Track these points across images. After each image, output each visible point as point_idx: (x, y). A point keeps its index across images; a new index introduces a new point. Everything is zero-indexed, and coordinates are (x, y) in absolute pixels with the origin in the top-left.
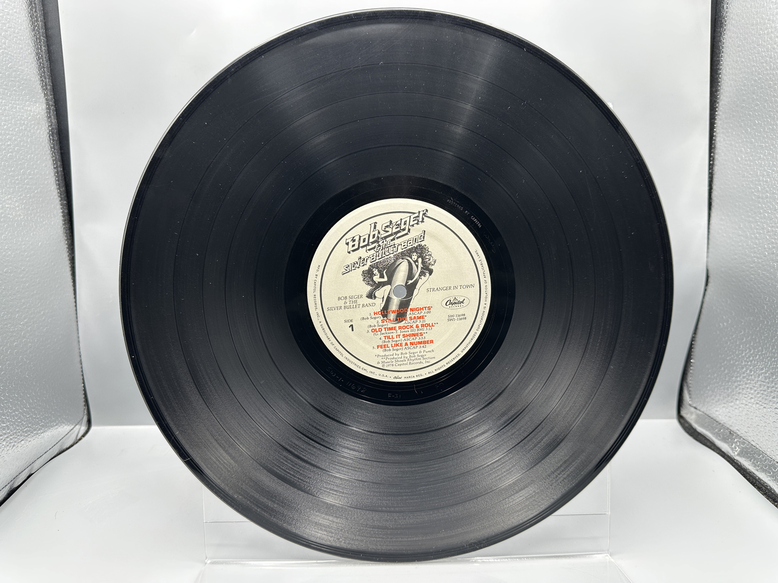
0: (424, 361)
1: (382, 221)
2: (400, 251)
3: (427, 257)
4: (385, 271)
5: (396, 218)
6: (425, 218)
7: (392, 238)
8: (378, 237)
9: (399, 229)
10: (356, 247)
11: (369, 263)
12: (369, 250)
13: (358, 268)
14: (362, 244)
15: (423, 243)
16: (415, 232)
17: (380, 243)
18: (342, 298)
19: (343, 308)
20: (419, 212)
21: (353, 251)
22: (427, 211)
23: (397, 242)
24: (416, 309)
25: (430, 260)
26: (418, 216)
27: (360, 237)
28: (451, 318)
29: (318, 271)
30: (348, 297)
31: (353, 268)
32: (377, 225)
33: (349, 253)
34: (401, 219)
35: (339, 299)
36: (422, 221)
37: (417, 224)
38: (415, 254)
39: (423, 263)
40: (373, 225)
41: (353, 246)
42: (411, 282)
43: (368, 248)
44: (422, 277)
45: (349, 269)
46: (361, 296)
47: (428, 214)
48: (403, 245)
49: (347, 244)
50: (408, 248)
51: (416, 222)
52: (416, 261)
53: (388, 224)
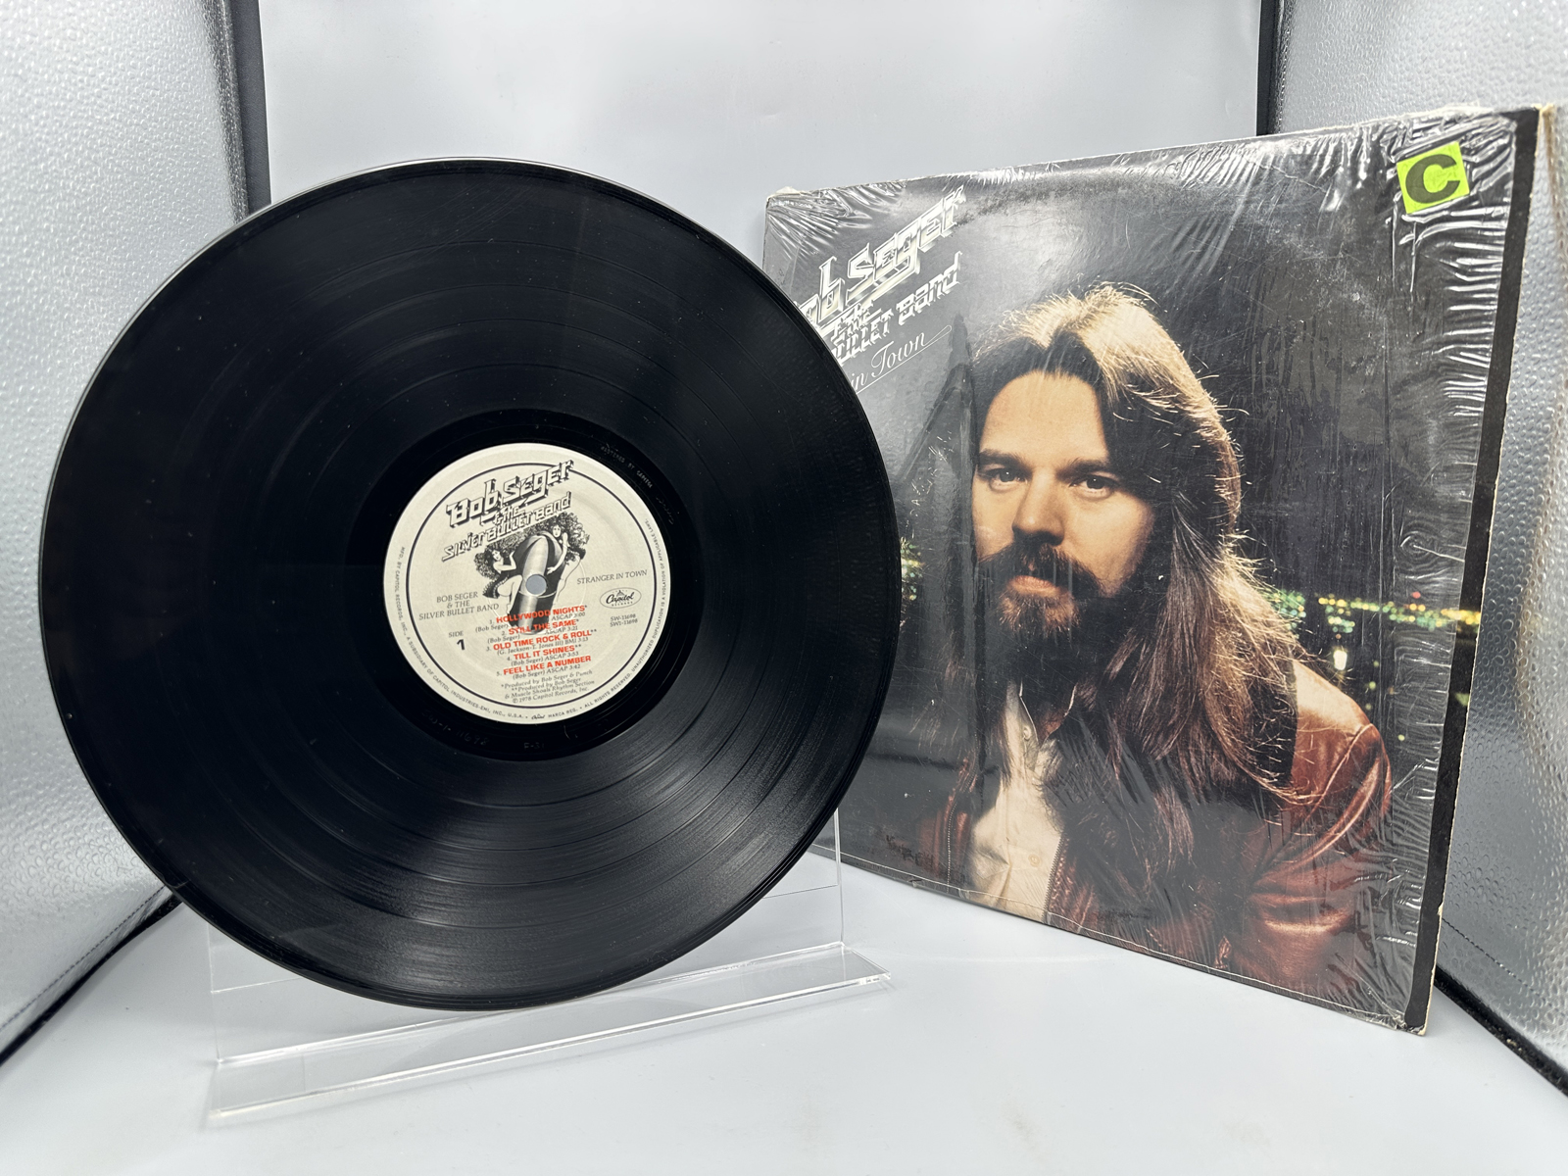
0: (577, 689)
1: (504, 478)
2: (534, 522)
3: (576, 531)
4: (512, 553)
5: (525, 473)
6: (570, 473)
7: (520, 503)
8: (498, 502)
9: (530, 490)
10: (464, 517)
11: (485, 543)
12: (485, 522)
13: (469, 550)
14: (472, 514)
15: (568, 511)
16: (554, 496)
17: (502, 511)
18: (444, 599)
19: (445, 614)
20: (561, 464)
21: (459, 524)
22: (572, 462)
23: (528, 509)
24: (562, 611)
25: (580, 535)
26: (559, 471)
27: (469, 502)
28: (615, 622)
29: (401, 556)
30: (453, 597)
31: (460, 551)
32: (496, 483)
33: (453, 526)
34: (534, 475)
35: (439, 599)
36: (566, 478)
37: (559, 482)
38: (557, 527)
39: (570, 540)
40: (489, 484)
41: (459, 516)
42: (552, 569)
43: (484, 518)
44: (570, 562)
45: (453, 552)
46: (475, 594)
47: (574, 468)
48: (538, 513)
49: (449, 513)
50: (547, 518)
51: (557, 479)
52: (558, 539)
53: (514, 482)
